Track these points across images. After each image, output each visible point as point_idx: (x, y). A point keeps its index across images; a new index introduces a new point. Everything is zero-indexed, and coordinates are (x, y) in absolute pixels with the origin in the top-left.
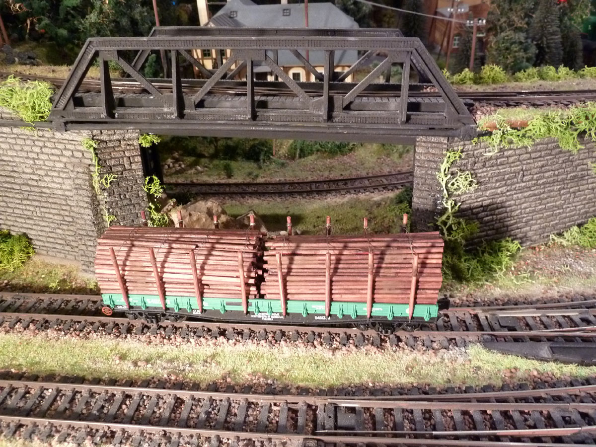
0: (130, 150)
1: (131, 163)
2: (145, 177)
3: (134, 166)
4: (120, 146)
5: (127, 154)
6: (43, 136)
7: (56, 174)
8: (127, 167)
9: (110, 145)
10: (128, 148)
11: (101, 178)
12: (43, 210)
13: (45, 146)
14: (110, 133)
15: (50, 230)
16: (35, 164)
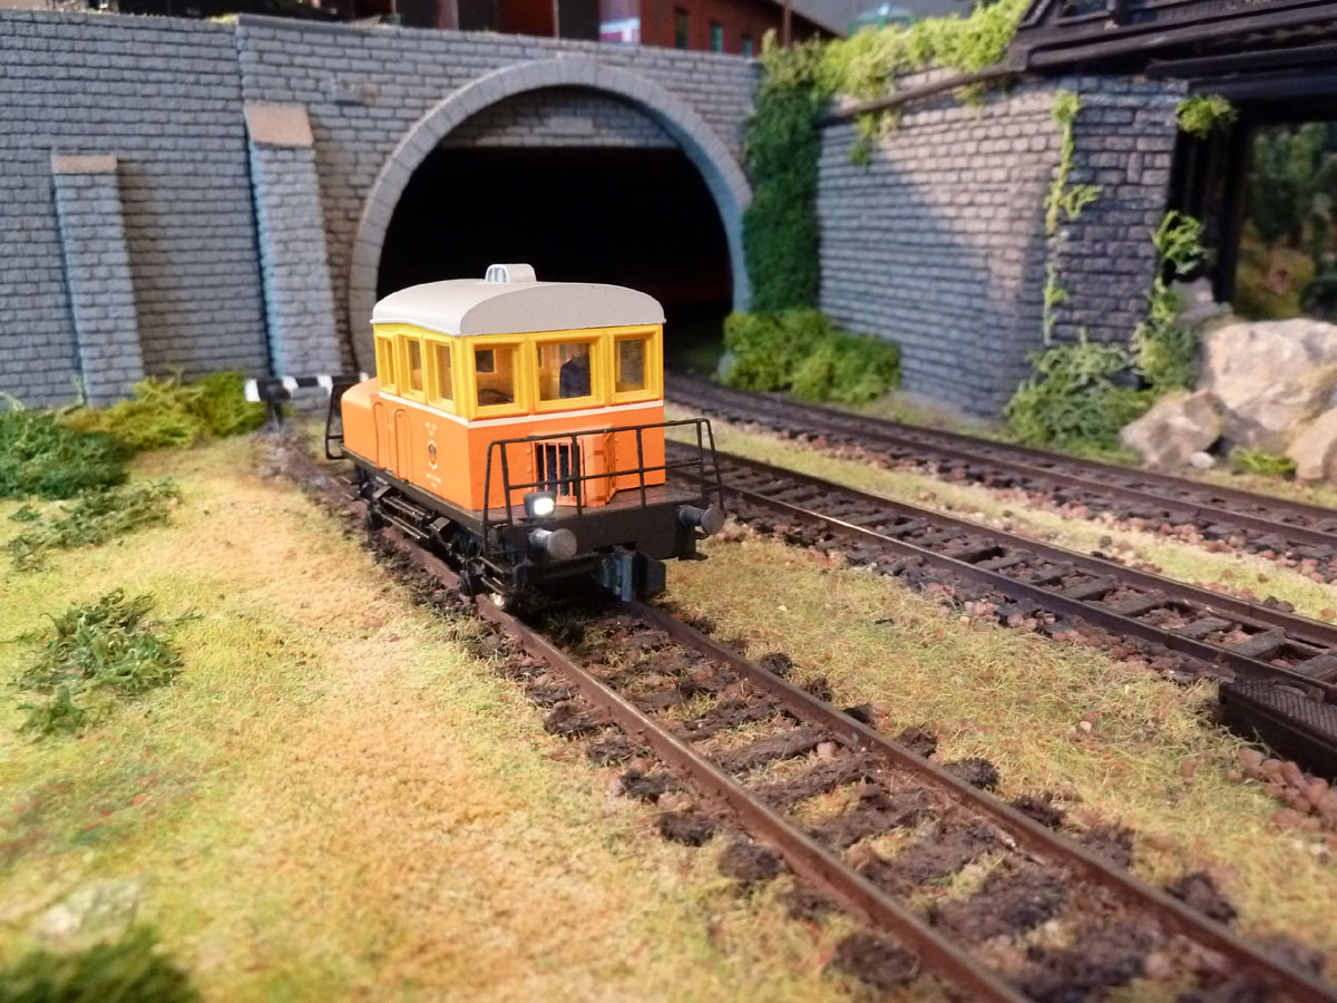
0: (1150, 135)
1: (1144, 168)
2: (1167, 211)
3: (1148, 178)
4: (1130, 124)
5: (1142, 145)
6: (991, 116)
7: (984, 198)
8: (1132, 176)
9: (1111, 118)
10: (1149, 130)
11: (1067, 192)
13: (986, 138)
14: (1118, 89)
15: (941, 333)
16: (959, 181)
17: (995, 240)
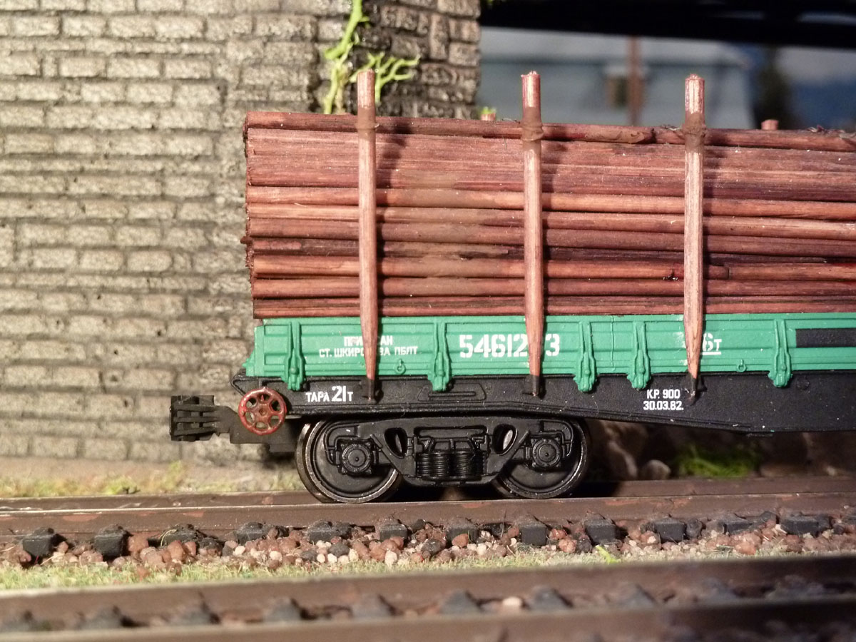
1: (449, 41)
5: (444, 3)
7: (148, 68)
11: (359, 64)
12: (30, 234)
15: (40, 329)
16: (60, 35)
17: (177, 146)
